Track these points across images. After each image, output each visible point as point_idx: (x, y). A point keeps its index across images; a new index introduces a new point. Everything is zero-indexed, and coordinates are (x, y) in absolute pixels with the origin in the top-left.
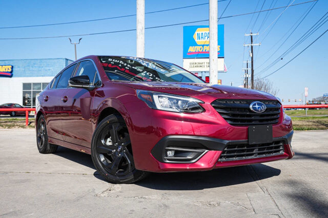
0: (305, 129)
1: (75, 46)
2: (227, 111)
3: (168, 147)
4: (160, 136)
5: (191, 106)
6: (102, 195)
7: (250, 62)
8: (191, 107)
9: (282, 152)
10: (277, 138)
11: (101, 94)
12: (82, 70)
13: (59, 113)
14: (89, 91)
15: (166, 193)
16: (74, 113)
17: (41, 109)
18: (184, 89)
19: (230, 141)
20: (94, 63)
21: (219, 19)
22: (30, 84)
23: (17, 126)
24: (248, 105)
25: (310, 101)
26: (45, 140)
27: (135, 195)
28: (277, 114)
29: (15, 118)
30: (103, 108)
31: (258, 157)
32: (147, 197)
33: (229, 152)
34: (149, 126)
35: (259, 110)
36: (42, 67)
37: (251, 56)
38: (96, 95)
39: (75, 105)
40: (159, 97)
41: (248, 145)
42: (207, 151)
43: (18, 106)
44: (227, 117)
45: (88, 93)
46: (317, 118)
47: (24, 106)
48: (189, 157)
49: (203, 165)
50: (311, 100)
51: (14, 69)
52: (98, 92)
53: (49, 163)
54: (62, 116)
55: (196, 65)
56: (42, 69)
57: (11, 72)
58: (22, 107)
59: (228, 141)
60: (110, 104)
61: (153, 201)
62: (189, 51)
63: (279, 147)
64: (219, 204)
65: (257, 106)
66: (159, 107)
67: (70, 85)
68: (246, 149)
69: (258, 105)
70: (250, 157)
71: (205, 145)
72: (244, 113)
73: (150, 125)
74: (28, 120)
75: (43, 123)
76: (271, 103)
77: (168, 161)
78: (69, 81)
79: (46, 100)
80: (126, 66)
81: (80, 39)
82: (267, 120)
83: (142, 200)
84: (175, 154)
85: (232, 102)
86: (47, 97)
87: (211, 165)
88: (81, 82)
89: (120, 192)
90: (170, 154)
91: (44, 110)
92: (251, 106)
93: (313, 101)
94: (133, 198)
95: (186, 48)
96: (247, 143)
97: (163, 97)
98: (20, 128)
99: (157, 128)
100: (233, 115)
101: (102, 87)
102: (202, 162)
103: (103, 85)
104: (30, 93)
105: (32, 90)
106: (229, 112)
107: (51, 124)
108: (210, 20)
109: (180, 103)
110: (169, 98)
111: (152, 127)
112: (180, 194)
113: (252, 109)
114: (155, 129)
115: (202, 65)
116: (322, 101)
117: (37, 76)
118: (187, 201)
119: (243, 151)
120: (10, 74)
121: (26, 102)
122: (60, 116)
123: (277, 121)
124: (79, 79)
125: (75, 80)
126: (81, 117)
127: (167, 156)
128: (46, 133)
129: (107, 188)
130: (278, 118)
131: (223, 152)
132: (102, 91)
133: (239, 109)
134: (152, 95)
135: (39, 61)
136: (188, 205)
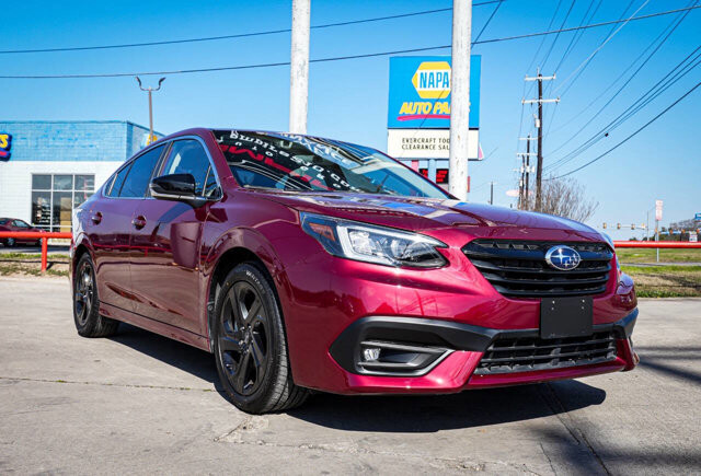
0: (657, 296)
1: (150, 94)
2: (496, 266)
3: (367, 340)
4: (348, 313)
5: (417, 251)
6: (230, 439)
7: (534, 140)
8: (418, 254)
9: (612, 356)
10: (603, 326)
11: (221, 216)
12: (178, 159)
13: (126, 249)
14: (194, 208)
15: (366, 439)
16: (156, 251)
17: (84, 240)
18: (395, 213)
19: (502, 331)
20: (204, 146)
21: (473, 44)
22: (47, 177)
23: (22, 269)
24: (541, 253)
25: (664, 230)
26: (93, 307)
27: (300, 441)
28: (603, 274)
29: (16, 251)
30: (225, 249)
31: (559, 365)
32: (326, 445)
33: (497, 354)
34: (326, 292)
35: (566, 264)
36: (76, 139)
37: (538, 126)
38: (210, 219)
39: (158, 234)
40: (349, 231)
41: (539, 341)
42: (450, 351)
43: (21, 224)
44: (495, 278)
45: (191, 212)
46: (682, 269)
47: (33, 225)
48: (411, 364)
49: (440, 382)
50: (667, 227)
51: (14, 143)
52: (213, 211)
53: (103, 360)
54: (132, 255)
55: (416, 144)
56: (77, 143)
57: (8, 149)
58: (30, 228)
59: (496, 332)
60: (238, 239)
61: (340, 455)
62: (401, 113)
63: (606, 345)
64: (483, 468)
65: (561, 257)
66: (348, 253)
67: (153, 193)
68: (533, 350)
69: (563, 254)
70: (542, 367)
71: (447, 339)
72: (533, 270)
73: (328, 289)
74: (47, 257)
75: (88, 271)
76: (591, 249)
77: (366, 372)
78: (151, 186)
79: (97, 222)
80: (268, 149)
81: (162, 80)
82: (582, 286)
83: (318, 452)
84: (380, 356)
85: (507, 246)
86: (99, 215)
87: (459, 383)
88: (176, 186)
89: (268, 433)
90: (371, 355)
91: (90, 243)
92: (548, 256)
93: (670, 229)
94: (296, 449)
95: (394, 106)
96: (536, 335)
97: (357, 231)
98: (29, 275)
99: (344, 295)
100: (509, 274)
101: (223, 201)
102: (439, 375)
103: (226, 197)
104: (47, 196)
105: (52, 190)
106: (500, 268)
107: (106, 271)
108: (455, 45)
109: (394, 245)
110: (371, 235)
111: (332, 294)
112: (397, 442)
113: (549, 262)
114: (338, 297)
115: (428, 144)
116: (692, 230)
117: (65, 159)
118: (414, 458)
119: (529, 352)
120: (5, 154)
121: (39, 215)
122: (127, 256)
123: (604, 287)
124: (172, 182)
125: (164, 184)
126: (171, 260)
127: (363, 359)
128: (95, 290)
129: (238, 422)
130: (604, 283)
131: (486, 355)
132: (223, 210)
133: (522, 261)
134: (333, 225)
135: (69, 125)
136: (417, 468)
